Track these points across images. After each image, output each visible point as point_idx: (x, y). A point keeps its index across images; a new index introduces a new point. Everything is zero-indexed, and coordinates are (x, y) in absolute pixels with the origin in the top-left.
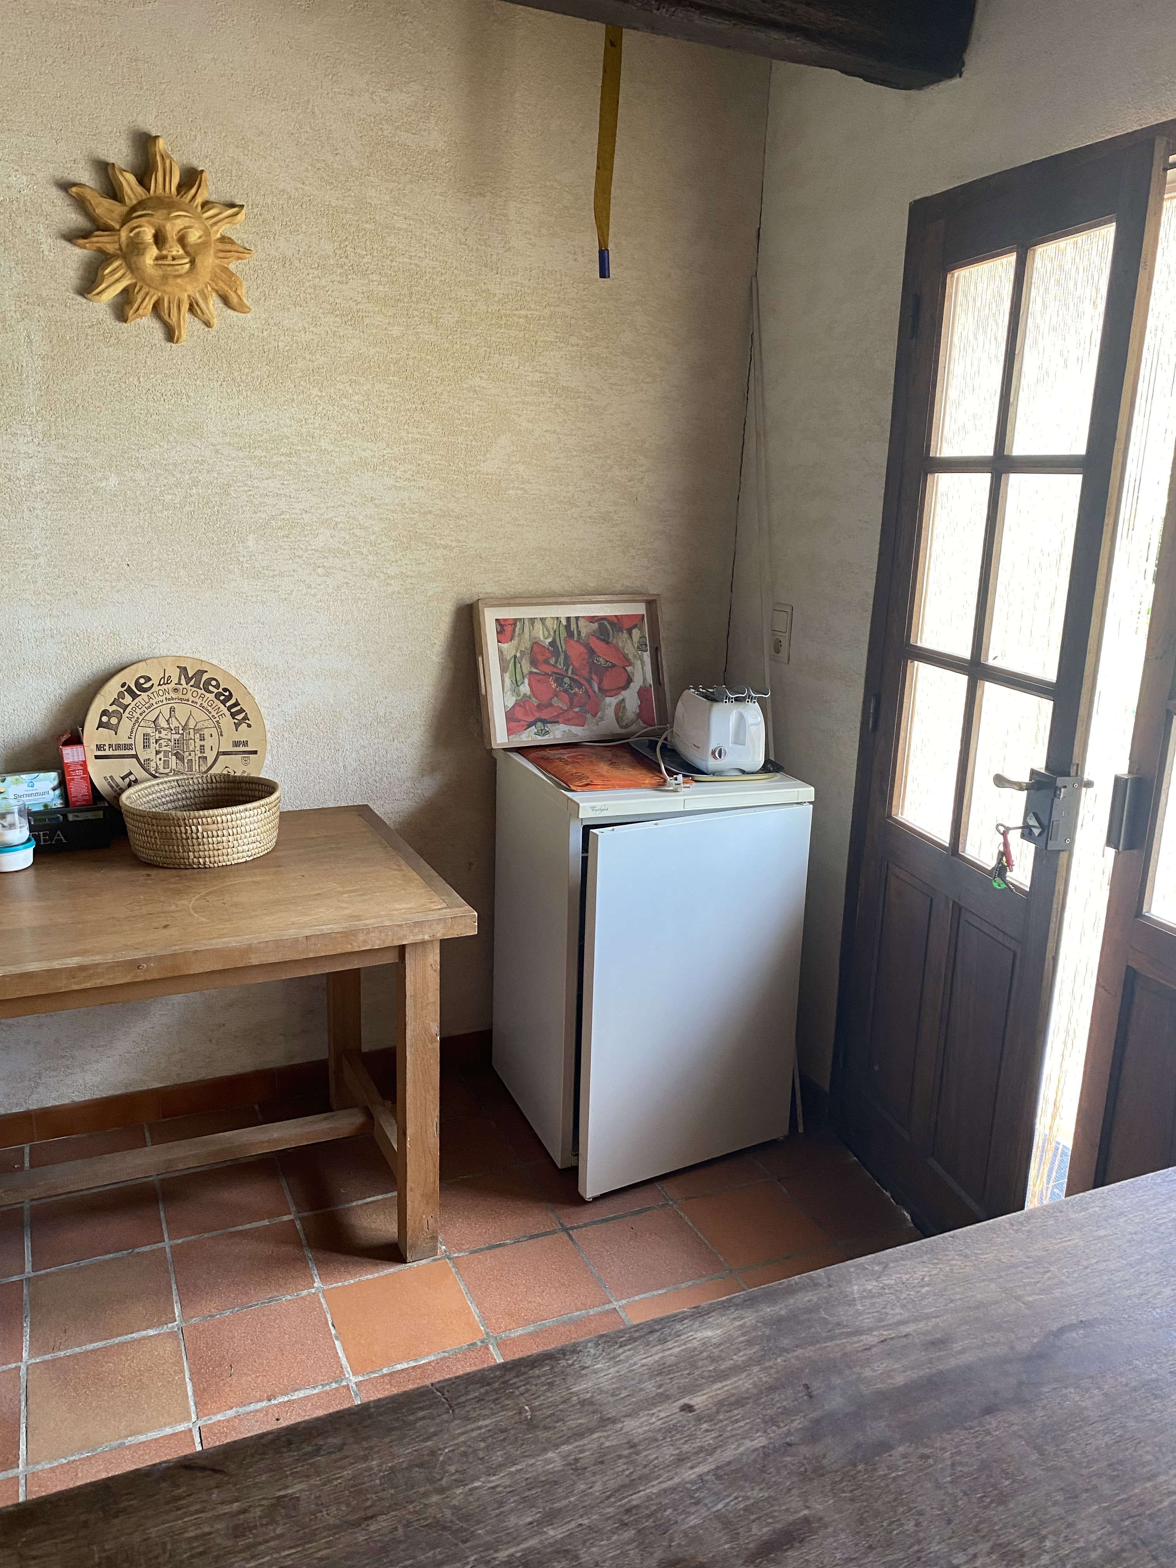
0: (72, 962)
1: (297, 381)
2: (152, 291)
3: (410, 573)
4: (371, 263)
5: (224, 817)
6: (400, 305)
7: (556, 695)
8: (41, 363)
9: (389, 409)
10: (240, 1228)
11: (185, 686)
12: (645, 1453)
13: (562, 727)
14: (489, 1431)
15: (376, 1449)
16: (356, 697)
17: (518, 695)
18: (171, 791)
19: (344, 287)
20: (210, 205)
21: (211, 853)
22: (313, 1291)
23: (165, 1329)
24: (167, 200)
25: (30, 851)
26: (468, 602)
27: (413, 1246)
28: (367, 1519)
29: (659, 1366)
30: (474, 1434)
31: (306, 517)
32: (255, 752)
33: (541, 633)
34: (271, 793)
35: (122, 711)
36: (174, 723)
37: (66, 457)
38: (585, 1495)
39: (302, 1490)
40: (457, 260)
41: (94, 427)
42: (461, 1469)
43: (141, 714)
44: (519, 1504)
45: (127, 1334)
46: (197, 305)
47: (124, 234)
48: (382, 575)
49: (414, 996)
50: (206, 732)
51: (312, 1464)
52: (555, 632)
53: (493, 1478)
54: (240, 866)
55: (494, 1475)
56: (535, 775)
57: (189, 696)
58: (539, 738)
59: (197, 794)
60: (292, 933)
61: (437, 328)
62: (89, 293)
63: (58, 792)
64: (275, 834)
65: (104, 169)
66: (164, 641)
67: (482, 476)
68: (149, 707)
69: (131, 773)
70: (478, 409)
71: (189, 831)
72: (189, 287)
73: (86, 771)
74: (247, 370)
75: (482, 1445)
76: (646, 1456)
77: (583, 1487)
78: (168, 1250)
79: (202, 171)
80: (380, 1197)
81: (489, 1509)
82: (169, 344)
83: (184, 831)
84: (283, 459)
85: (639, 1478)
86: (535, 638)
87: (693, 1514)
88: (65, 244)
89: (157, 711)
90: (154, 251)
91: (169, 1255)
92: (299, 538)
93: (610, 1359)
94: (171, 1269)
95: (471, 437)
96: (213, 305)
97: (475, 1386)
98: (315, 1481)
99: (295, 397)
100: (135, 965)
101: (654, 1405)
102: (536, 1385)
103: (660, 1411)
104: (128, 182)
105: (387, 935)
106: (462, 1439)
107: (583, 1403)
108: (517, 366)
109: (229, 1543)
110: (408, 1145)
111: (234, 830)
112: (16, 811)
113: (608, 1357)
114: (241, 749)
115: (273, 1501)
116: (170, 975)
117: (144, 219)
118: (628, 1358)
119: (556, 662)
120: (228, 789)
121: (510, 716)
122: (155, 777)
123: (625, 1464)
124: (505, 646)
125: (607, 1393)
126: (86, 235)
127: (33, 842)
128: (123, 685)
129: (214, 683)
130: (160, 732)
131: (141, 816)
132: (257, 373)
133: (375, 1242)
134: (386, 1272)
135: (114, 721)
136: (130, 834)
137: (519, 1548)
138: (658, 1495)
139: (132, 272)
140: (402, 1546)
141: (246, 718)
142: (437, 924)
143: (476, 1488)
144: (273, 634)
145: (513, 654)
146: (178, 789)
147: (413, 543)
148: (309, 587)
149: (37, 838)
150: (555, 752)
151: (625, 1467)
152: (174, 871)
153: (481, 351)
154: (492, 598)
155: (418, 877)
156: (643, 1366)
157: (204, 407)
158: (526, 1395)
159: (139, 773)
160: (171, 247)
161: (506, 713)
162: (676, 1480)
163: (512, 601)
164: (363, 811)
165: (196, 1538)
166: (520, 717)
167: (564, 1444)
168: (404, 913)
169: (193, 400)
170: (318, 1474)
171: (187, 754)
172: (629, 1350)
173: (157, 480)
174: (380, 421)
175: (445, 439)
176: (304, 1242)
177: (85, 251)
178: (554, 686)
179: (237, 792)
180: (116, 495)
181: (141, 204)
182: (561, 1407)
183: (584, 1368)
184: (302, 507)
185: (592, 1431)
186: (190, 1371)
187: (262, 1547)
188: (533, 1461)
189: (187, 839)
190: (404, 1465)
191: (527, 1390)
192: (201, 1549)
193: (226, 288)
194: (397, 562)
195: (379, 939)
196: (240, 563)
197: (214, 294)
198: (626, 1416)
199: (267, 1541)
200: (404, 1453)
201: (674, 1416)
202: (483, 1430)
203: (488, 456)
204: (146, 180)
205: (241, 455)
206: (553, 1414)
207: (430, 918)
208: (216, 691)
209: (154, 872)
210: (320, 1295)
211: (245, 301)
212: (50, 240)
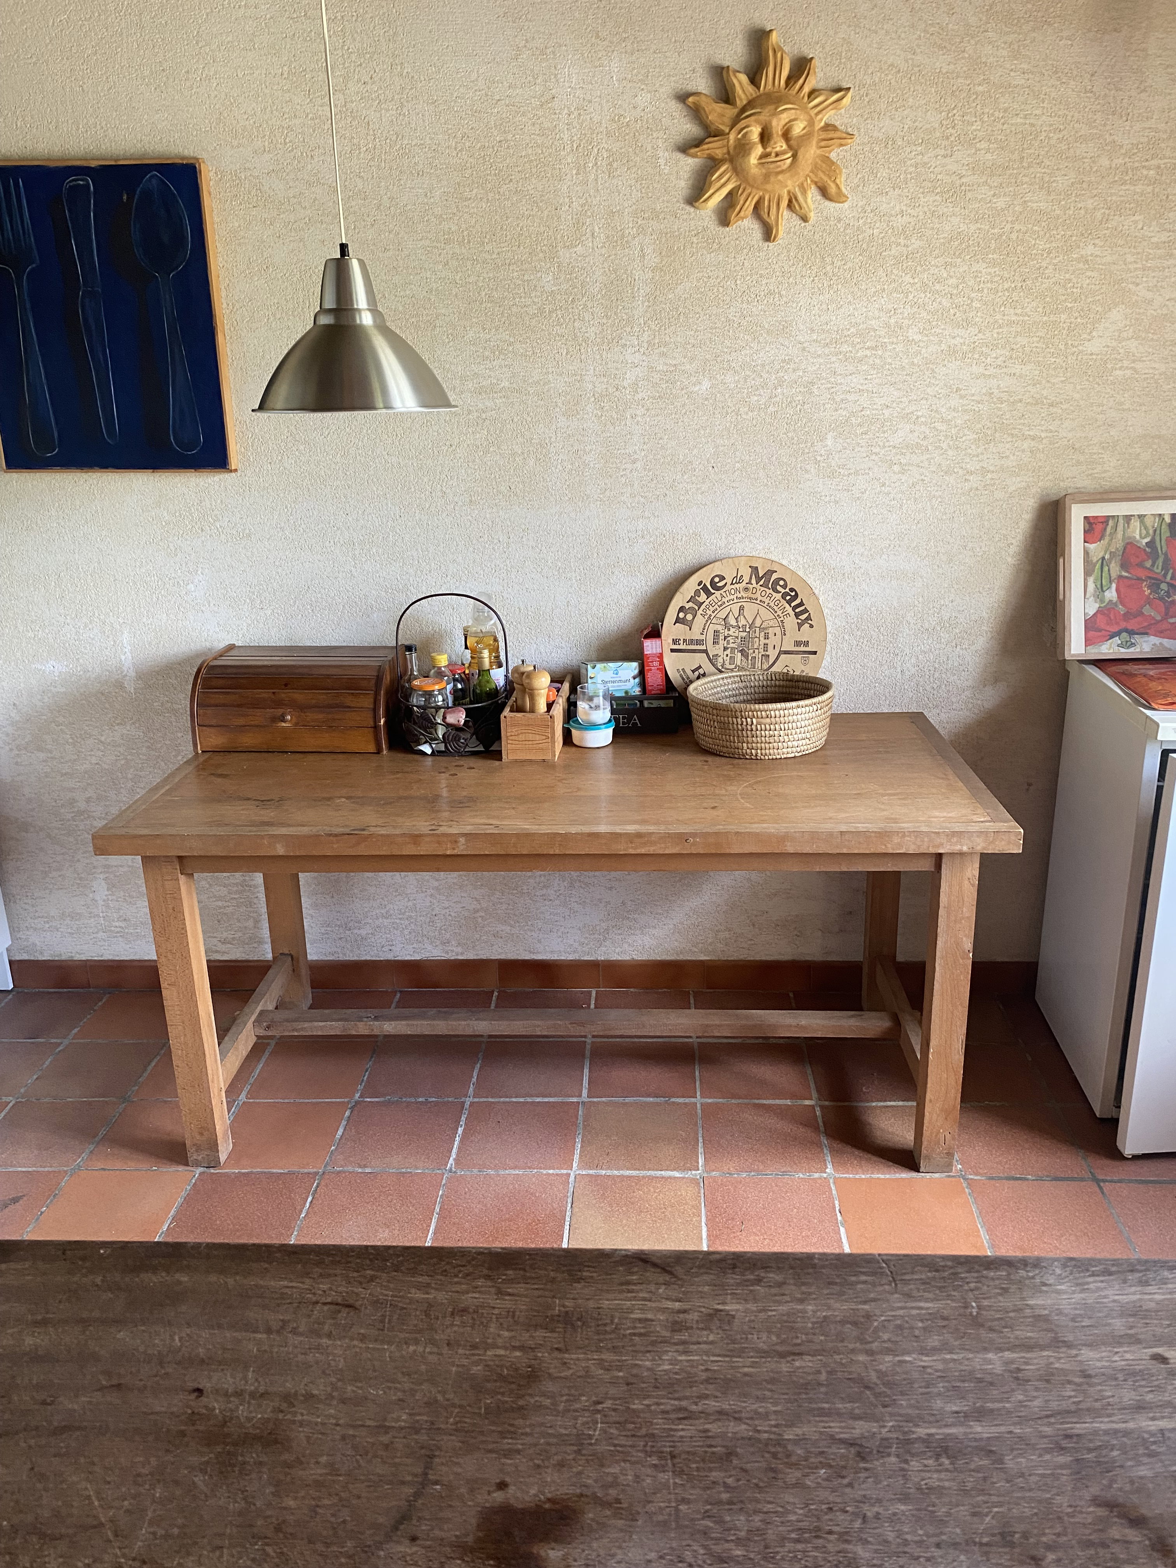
0: (631, 828)
1: (889, 269)
2: (754, 191)
3: (992, 468)
4: (979, 130)
5: (777, 712)
6: (1008, 172)
7: (1149, 603)
8: (651, 275)
9: (986, 291)
10: (765, 1102)
11: (755, 585)
12: (1100, 1388)
13: (1154, 640)
14: (930, 1314)
15: (814, 1296)
16: (921, 599)
17: (1102, 601)
18: (734, 686)
19: (948, 160)
20: (817, 93)
21: (763, 745)
22: (825, 1175)
23: (689, 1174)
24: (776, 94)
25: (610, 731)
26: (1055, 498)
27: (928, 1157)
28: (794, 1354)
29: (1134, 1307)
30: (914, 1312)
31: (887, 412)
32: (815, 653)
33: (1138, 532)
34: (824, 693)
35: (697, 608)
36: (742, 622)
37: (667, 364)
38: (1022, 1406)
39: (737, 1310)
40: (1079, 112)
41: (692, 333)
42: (893, 1339)
43: (713, 612)
44: (949, 1391)
45: (657, 1170)
46: (796, 200)
47: (732, 137)
48: (960, 471)
49: (948, 908)
50: (770, 631)
51: (751, 1291)
52: (1155, 531)
53: (925, 1358)
54: (789, 761)
55: (927, 1355)
56: (1112, 690)
57: (758, 595)
58: (1122, 650)
59: (757, 690)
60: (828, 827)
61: (1049, 193)
62: (696, 202)
63: (637, 680)
64: (825, 733)
65: (720, 73)
66: (740, 542)
67: (1086, 357)
68: (721, 605)
69: (700, 667)
70: (1088, 281)
71: (745, 723)
72: (789, 183)
73: (662, 662)
74: (839, 263)
75: (920, 1325)
76: (1101, 1391)
77: (1021, 1397)
78: (699, 1105)
79: (812, 58)
80: (901, 1103)
81: (916, 1385)
82: (767, 244)
83: (740, 722)
84: (868, 353)
85: (1088, 1410)
86: (1129, 538)
87: (1144, 1464)
88: (680, 156)
89: (728, 609)
90: (759, 150)
91: (699, 1111)
92: (877, 435)
93: (1077, 1285)
94: (700, 1122)
95: (1077, 314)
96: (812, 199)
97: (923, 1269)
98: (752, 1306)
99: (886, 287)
100: (683, 838)
101: (1120, 1344)
102: (988, 1286)
103: (1125, 1352)
104: (741, 84)
105: (923, 841)
106: (901, 1312)
107: (1038, 1318)
108: (1140, 227)
109: (666, 1333)
110: (930, 1056)
111: (786, 725)
112: (601, 694)
113: (1075, 1281)
114: (802, 648)
115: (711, 1311)
116: (714, 852)
117: (753, 118)
118: (1098, 1289)
119: (1153, 565)
120: (786, 687)
121: (1090, 624)
122: (721, 672)
123: (1073, 1390)
124: (1091, 546)
125: (1066, 1315)
126: (698, 143)
127: (613, 722)
128: (700, 583)
129: (782, 583)
130: (729, 630)
131: (704, 706)
132: (850, 264)
133: (890, 1144)
134: (898, 1176)
135: (689, 617)
136: (694, 722)
137: (940, 1431)
138: (1106, 1432)
139: (737, 175)
140: (823, 1389)
141: (809, 618)
142: (978, 836)
143: (906, 1362)
144: (843, 534)
145: (1101, 555)
146: (741, 685)
147: (997, 435)
148: (884, 485)
149: (617, 720)
150: (1140, 667)
151: (1073, 1393)
152: (728, 759)
153: (1099, 215)
154: (1083, 493)
155: (964, 788)
156: (1114, 1301)
157: (794, 305)
158: (975, 1292)
159: (707, 667)
160: (775, 143)
161: (1086, 621)
162: (1131, 1425)
163: (1105, 496)
164: (917, 719)
165: (640, 1320)
166: (1103, 626)
167: (1008, 1350)
168: (943, 822)
169: (785, 299)
170: (755, 1300)
171: (751, 651)
172: (1102, 1282)
173: (746, 381)
174: (974, 304)
175: (1045, 318)
176: (822, 1129)
177: (696, 160)
178: (1147, 592)
179: (793, 690)
180: (706, 399)
181: (750, 104)
182: (1012, 1314)
183: (1045, 1285)
184: (883, 402)
185: (1042, 1348)
186: (707, 1217)
187: (695, 1347)
188: (971, 1356)
189: (743, 730)
190: (838, 1319)
191: (977, 1289)
192: (642, 1331)
193: (825, 178)
194: (978, 456)
195: (914, 844)
196: (817, 462)
197: (813, 187)
198: (1085, 1345)
199: (699, 1343)
200: (840, 1308)
201: (1143, 1362)
202: (924, 1312)
203: (1094, 334)
204: (758, 78)
205: (827, 351)
206: (1001, 1319)
207: (970, 829)
208: (783, 591)
209: (710, 759)
210: (831, 1181)
211: (844, 190)
212: (666, 154)
